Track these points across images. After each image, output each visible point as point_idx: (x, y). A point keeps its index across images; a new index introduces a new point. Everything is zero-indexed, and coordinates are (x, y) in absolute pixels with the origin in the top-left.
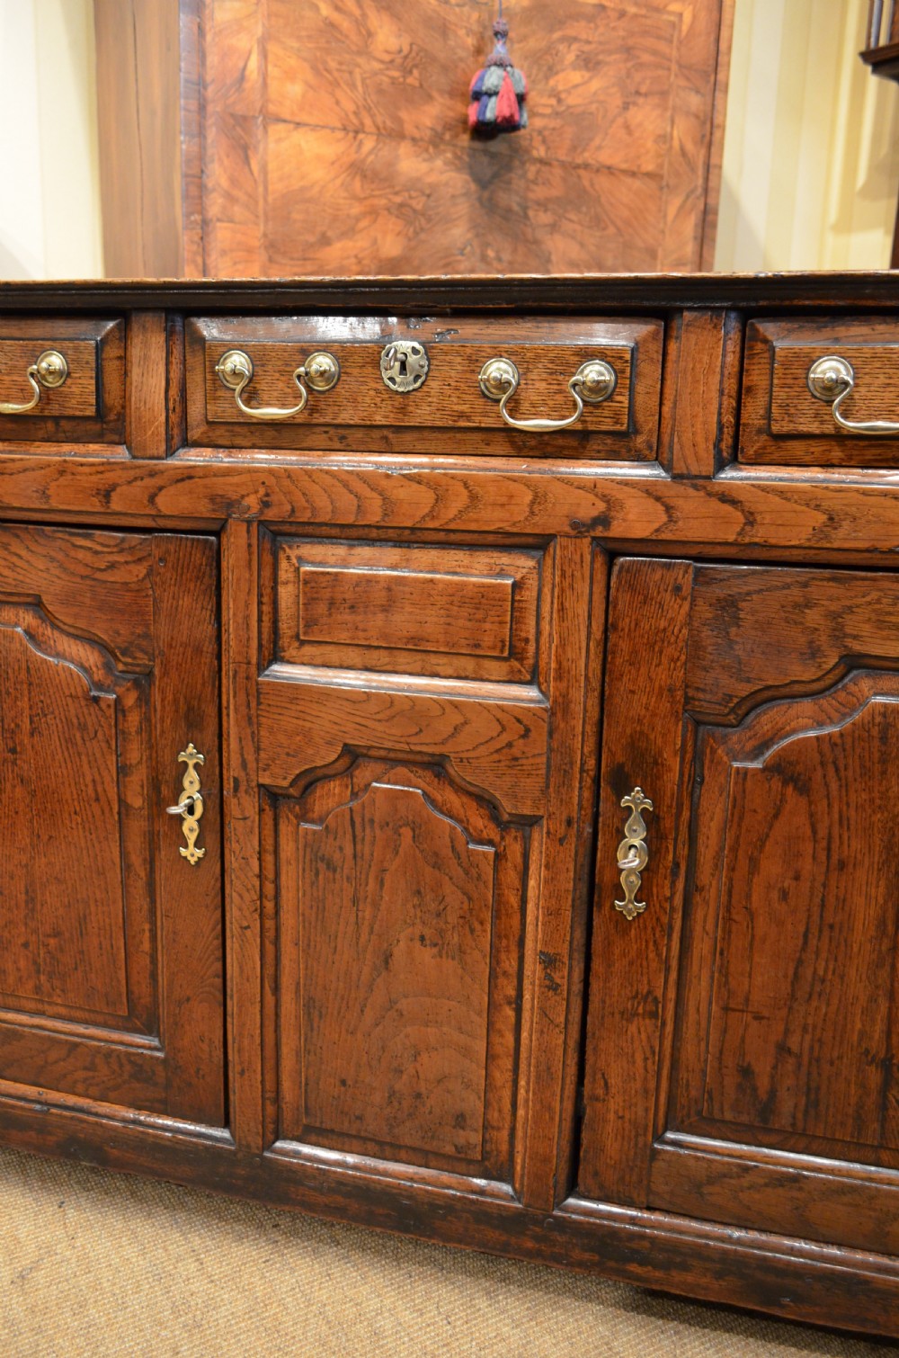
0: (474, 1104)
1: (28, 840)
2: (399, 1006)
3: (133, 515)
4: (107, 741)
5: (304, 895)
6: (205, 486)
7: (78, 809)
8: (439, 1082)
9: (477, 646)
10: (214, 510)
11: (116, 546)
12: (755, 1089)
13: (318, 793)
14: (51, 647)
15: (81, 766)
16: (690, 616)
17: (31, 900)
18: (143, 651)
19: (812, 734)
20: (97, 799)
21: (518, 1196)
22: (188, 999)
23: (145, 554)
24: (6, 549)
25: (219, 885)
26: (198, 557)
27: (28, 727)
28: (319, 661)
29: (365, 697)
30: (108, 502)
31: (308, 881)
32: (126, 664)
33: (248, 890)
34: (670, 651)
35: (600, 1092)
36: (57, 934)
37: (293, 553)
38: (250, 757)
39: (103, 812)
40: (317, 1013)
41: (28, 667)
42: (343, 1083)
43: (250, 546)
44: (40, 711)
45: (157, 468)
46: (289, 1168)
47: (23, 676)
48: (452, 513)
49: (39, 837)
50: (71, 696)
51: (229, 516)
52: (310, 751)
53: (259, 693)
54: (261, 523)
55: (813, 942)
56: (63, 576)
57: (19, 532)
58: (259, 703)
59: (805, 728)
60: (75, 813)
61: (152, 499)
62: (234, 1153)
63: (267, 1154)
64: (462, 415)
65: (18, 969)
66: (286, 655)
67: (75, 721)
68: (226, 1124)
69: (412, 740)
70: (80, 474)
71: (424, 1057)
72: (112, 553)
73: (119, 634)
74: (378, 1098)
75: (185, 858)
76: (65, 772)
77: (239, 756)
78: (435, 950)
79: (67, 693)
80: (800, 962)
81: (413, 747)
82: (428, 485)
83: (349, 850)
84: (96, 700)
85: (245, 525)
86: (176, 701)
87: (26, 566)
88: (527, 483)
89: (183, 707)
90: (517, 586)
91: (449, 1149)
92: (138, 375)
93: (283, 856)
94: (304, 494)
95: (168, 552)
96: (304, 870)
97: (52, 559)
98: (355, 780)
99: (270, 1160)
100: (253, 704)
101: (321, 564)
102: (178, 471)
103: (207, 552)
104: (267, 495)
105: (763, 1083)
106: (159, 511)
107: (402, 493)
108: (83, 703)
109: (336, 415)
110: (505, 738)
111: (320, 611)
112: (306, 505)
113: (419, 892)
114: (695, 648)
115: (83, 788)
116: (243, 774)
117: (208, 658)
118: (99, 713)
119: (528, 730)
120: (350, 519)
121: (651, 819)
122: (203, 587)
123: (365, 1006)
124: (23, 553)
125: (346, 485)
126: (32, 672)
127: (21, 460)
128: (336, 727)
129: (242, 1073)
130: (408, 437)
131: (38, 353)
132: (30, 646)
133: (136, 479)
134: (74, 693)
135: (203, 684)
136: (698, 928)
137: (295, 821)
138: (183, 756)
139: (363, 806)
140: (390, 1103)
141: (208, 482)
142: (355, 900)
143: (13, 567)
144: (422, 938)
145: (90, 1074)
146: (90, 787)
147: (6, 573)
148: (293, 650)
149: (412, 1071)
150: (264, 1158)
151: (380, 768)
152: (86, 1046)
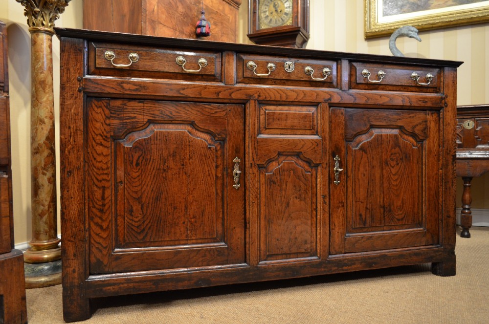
0: (308, 236)
1: (186, 191)
2: (291, 216)
3: (225, 99)
4: (213, 160)
5: (268, 192)
8: (301, 233)
9: (306, 127)
10: (246, 97)
11: (217, 107)
12: (362, 219)
13: (270, 165)
14: (195, 135)
15: (205, 167)
16: (345, 118)
17: (186, 208)
18: (224, 134)
19: (366, 141)
20: (209, 175)
21: (319, 258)
22: (235, 228)
23: (225, 109)
24: (184, 109)
25: (244, 193)
26: (239, 110)
27: (188, 157)
28: (270, 133)
29: (283, 140)
30: (219, 96)
31: (269, 188)
32: (218, 138)
33: (254, 192)
34: (342, 126)
35: (334, 227)
36: (195, 217)
37: (264, 108)
38: (255, 157)
39: (211, 179)
40: (271, 222)
42: (278, 240)
43: (255, 106)
44: (192, 153)
45: (233, 87)
46: (264, 268)
47: (187, 143)
48: (300, 98)
49: (190, 189)
51: (250, 99)
52: (270, 154)
53: (257, 140)
54: (258, 101)
55: (370, 184)
56: (201, 115)
57: (189, 104)
58: (257, 144)
59: (365, 140)
60: (202, 180)
61: (230, 95)
62: (249, 268)
64: (301, 77)
65: (180, 231)
66: (262, 132)
67: (203, 154)
68: (245, 262)
69: (294, 149)
70: (211, 88)
71: (297, 228)
72: (216, 109)
73: (217, 130)
74: (286, 242)
75: (235, 187)
76: (199, 169)
77: (252, 157)
78: (299, 200)
79: (201, 147)
80: (368, 188)
81: (294, 151)
82: (295, 92)
83: (279, 178)
84: (210, 148)
85: (254, 101)
86: (233, 146)
87: (191, 113)
88: (315, 92)
89: (235, 148)
90: (313, 114)
91: (303, 251)
92: (227, 66)
93: (261, 183)
94: (268, 94)
95: (232, 109)
96: (268, 186)
97: (199, 111)
98: (279, 161)
99: (259, 267)
100: (256, 144)
101: (270, 110)
102: (237, 88)
103: (242, 108)
104: (259, 94)
105: (364, 217)
106: (232, 98)
107: (290, 94)
108: (206, 149)
109: (274, 77)
110: (313, 146)
111: (271, 121)
112: (269, 96)
113: (295, 186)
114: (346, 125)
115: (205, 173)
116: (253, 162)
117: (242, 135)
118: (211, 152)
119: (318, 144)
120: (279, 99)
121: (340, 162)
122: (241, 117)
123: (283, 217)
124: (190, 110)
125: (278, 92)
126: (190, 142)
128: (276, 148)
129: (252, 244)
130: (289, 82)
131: (199, 59)
132: (189, 135)
133: (226, 90)
134: (203, 147)
135: (240, 141)
136: (349, 185)
137: (264, 173)
138: (234, 160)
139: (282, 167)
140: (289, 242)
141: (245, 91)
142: (280, 190)
143: (186, 114)
144: (296, 197)
145: (204, 258)
146: (207, 172)
147: (184, 115)
148: (264, 131)
149: (294, 232)
150: (257, 267)
151: (284, 157)
152: (203, 250)
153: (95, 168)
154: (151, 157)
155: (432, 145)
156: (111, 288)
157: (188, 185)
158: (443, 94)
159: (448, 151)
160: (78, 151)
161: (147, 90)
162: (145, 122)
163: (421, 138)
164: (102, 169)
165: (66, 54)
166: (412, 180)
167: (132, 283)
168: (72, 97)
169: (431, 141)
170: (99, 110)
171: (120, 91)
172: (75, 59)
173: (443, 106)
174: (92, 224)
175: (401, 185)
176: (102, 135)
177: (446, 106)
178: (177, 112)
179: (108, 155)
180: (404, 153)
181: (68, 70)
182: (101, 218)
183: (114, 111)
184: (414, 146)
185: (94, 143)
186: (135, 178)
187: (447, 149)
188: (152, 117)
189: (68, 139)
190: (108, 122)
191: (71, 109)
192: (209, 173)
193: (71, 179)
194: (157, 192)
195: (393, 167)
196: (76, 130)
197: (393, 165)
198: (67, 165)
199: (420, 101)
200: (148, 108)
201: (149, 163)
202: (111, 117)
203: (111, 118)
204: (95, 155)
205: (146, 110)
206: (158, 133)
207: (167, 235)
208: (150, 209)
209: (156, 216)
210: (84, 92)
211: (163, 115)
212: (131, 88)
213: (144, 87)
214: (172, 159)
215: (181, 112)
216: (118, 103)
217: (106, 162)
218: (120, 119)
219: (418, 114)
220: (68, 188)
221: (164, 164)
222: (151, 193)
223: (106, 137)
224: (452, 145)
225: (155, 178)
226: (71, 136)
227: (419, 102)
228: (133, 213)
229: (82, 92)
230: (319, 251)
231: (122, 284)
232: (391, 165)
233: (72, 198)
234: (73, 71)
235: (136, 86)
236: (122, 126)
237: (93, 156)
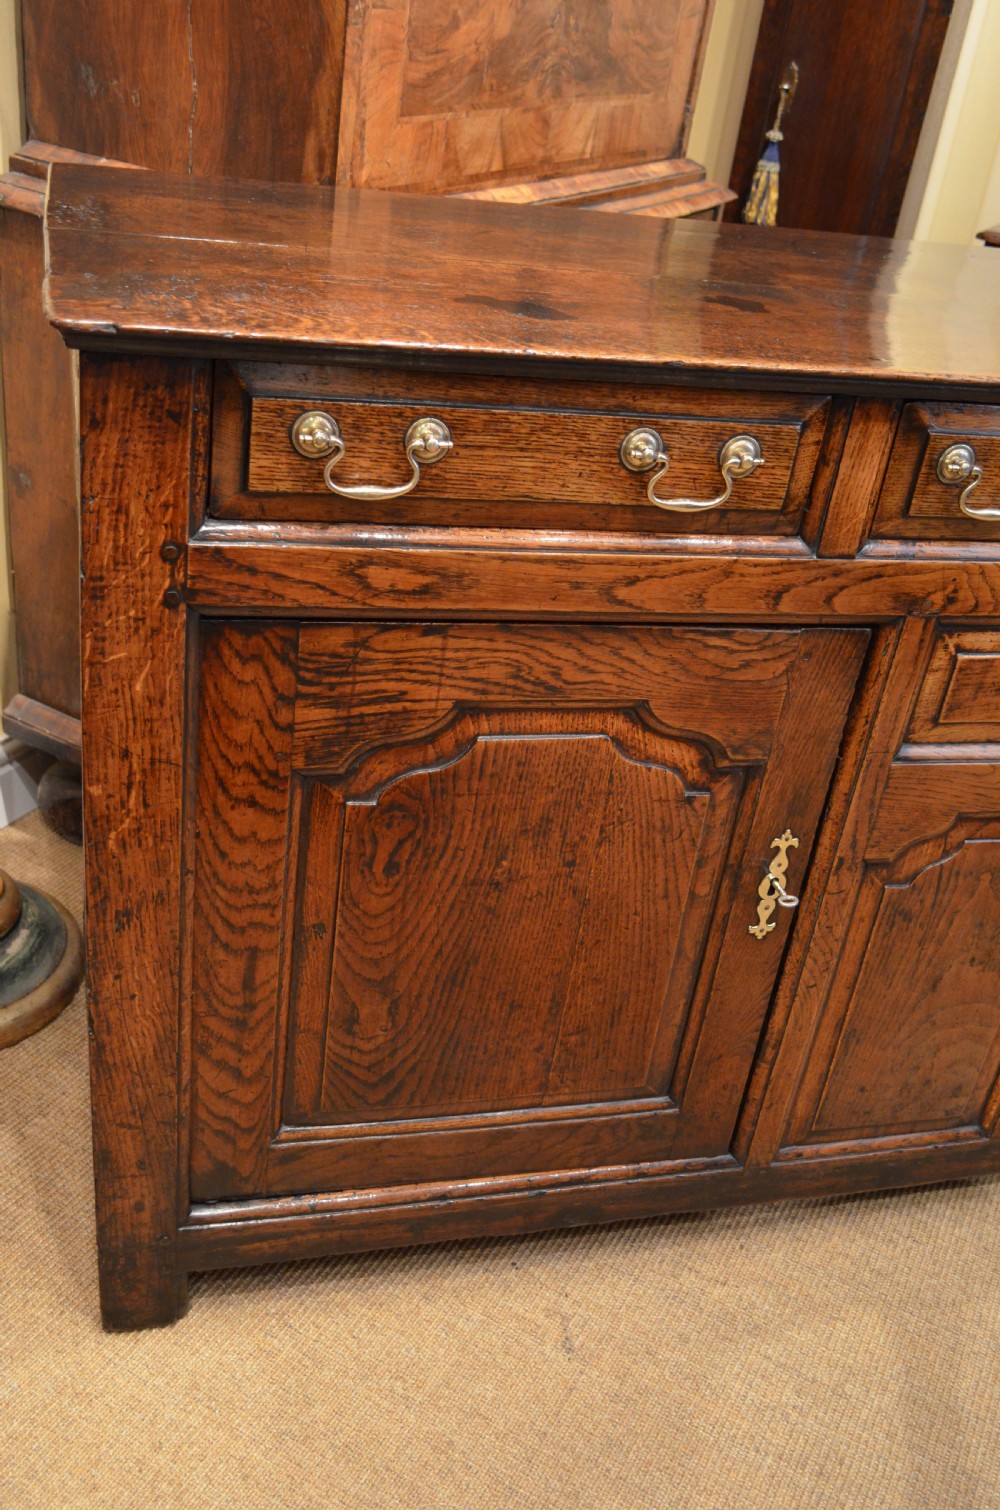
0: (973, 1075)
1: (567, 949)
2: (934, 1018)
3: (798, 615)
4: (693, 840)
5: (873, 946)
6: (893, 585)
7: (639, 909)
8: (950, 1067)
10: (894, 609)
11: (757, 644)
13: (910, 857)
14: (640, 751)
15: (655, 868)
17: (556, 1005)
18: (759, 747)
20: (666, 896)
21: (985, 1133)
22: (720, 1056)
23: (789, 650)
24: (617, 654)
25: (781, 951)
26: (847, 652)
27: (597, 836)
28: (946, 739)
29: (992, 770)
30: (777, 604)
31: (881, 933)
32: (732, 761)
33: (824, 954)
37: (952, 642)
38: (862, 838)
39: (669, 908)
40: (854, 1040)
41: (612, 776)
42: (862, 1090)
43: (922, 641)
44: (615, 820)
45: (844, 567)
46: (793, 1170)
47: (604, 786)
49: (582, 943)
50: (660, 800)
51: (910, 613)
52: (925, 824)
53: (889, 778)
54: (939, 619)
56: (683, 679)
57: (637, 635)
58: (887, 787)
60: (635, 914)
61: (829, 600)
62: (741, 1174)
63: (774, 1164)
65: (523, 1073)
66: (914, 737)
67: (658, 824)
68: (731, 1150)
70: (751, 575)
71: (942, 1053)
72: (751, 651)
73: (735, 733)
74: (890, 1093)
75: (753, 935)
76: (632, 876)
77: (851, 838)
78: (980, 967)
79: (655, 797)
83: (928, 903)
84: (690, 800)
85: (923, 621)
86: (783, 791)
87: (638, 671)
89: (789, 797)
91: (941, 1114)
92: (847, 467)
93: (857, 915)
94: (992, 590)
95: (816, 646)
96: (880, 925)
97: (674, 661)
98: (949, 839)
99: (777, 1168)
100: (880, 790)
101: (978, 651)
102: (867, 570)
103: (859, 645)
104: (955, 591)
106: (834, 611)
108: (673, 805)
111: (967, 696)
112: (991, 600)
113: (981, 924)
115: (651, 888)
116: (850, 853)
117: (829, 750)
118: (690, 813)
122: (845, 679)
123: (904, 1024)
124: (638, 657)
126: (616, 781)
127: (681, 561)
128: (956, 800)
129: (769, 1108)
131: (726, 438)
132: (619, 755)
133: (817, 579)
134: (664, 797)
135: (818, 773)
137: (880, 884)
138: (777, 842)
139: (954, 862)
140: (901, 1093)
141: (896, 579)
142: (921, 943)
143: (620, 673)
144: (973, 960)
145: (590, 1147)
146: (661, 885)
147: (608, 679)
148: (922, 733)
149: (928, 1065)
150: (768, 1169)
151: (973, 827)
152: (593, 1124)
153: (224, 886)
154: (449, 837)
156: (265, 1245)
157: (577, 931)
160: (159, 838)
161: (473, 592)
162: (441, 714)
164: (252, 891)
165: (110, 439)
167: (337, 1229)
168: (137, 630)
170: (249, 673)
171: (352, 599)
172: (154, 458)
174: (204, 1067)
176: (257, 765)
178: (584, 668)
179: (279, 841)
181: (119, 511)
182: (237, 1047)
183: (317, 671)
185: (221, 798)
186: (376, 916)
188: (476, 691)
189: (118, 798)
190: (284, 716)
191: (132, 679)
192: (666, 890)
193: (130, 935)
194: (455, 960)
196: (153, 762)
198: (114, 892)
200: (460, 654)
201: (437, 863)
202: (299, 695)
203: (300, 703)
204: (225, 842)
205: (453, 665)
206: (491, 753)
207: (473, 1088)
208: (424, 1012)
209: (444, 1031)
210: (188, 606)
211: (520, 683)
212: (400, 587)
213: (460, 576)
214: (530, 844)
215: (600, 667)
216: (336, 639)
217: (268, 867)
218: (334, 704)
220: (119, 966)
221: (498, 864)
222: (433, 964)
223: (274, 774)
225: (456, 913)
226: (129, 786)
228: (356, 1028)
229: (183, 607)
230: (992, 1113)
231: (302, 1233)
233: (133, 997)
234: (142, 515)
235: (423, 573)
236: (342, 729)
237: (216, 845)
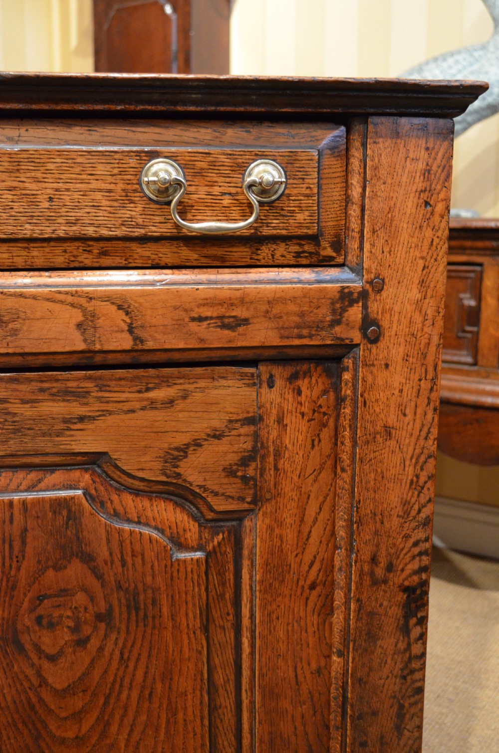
155: (290, 535)
158: (358, 270)
159: (380, 572)
163: (221, 505)
166: (173, 711)
169: (289, 516)
173: (357, 337)
175: (104, 734)
177: (375, 340)
180: (119, 587)
184: (182, 546)
187: (374, 560)
195: (52, 659)
197: (52, 651)
199: (200, 319)
219: (202, 384)
224: (407, 537)
227: (194, 326)
232: (39, 650)
